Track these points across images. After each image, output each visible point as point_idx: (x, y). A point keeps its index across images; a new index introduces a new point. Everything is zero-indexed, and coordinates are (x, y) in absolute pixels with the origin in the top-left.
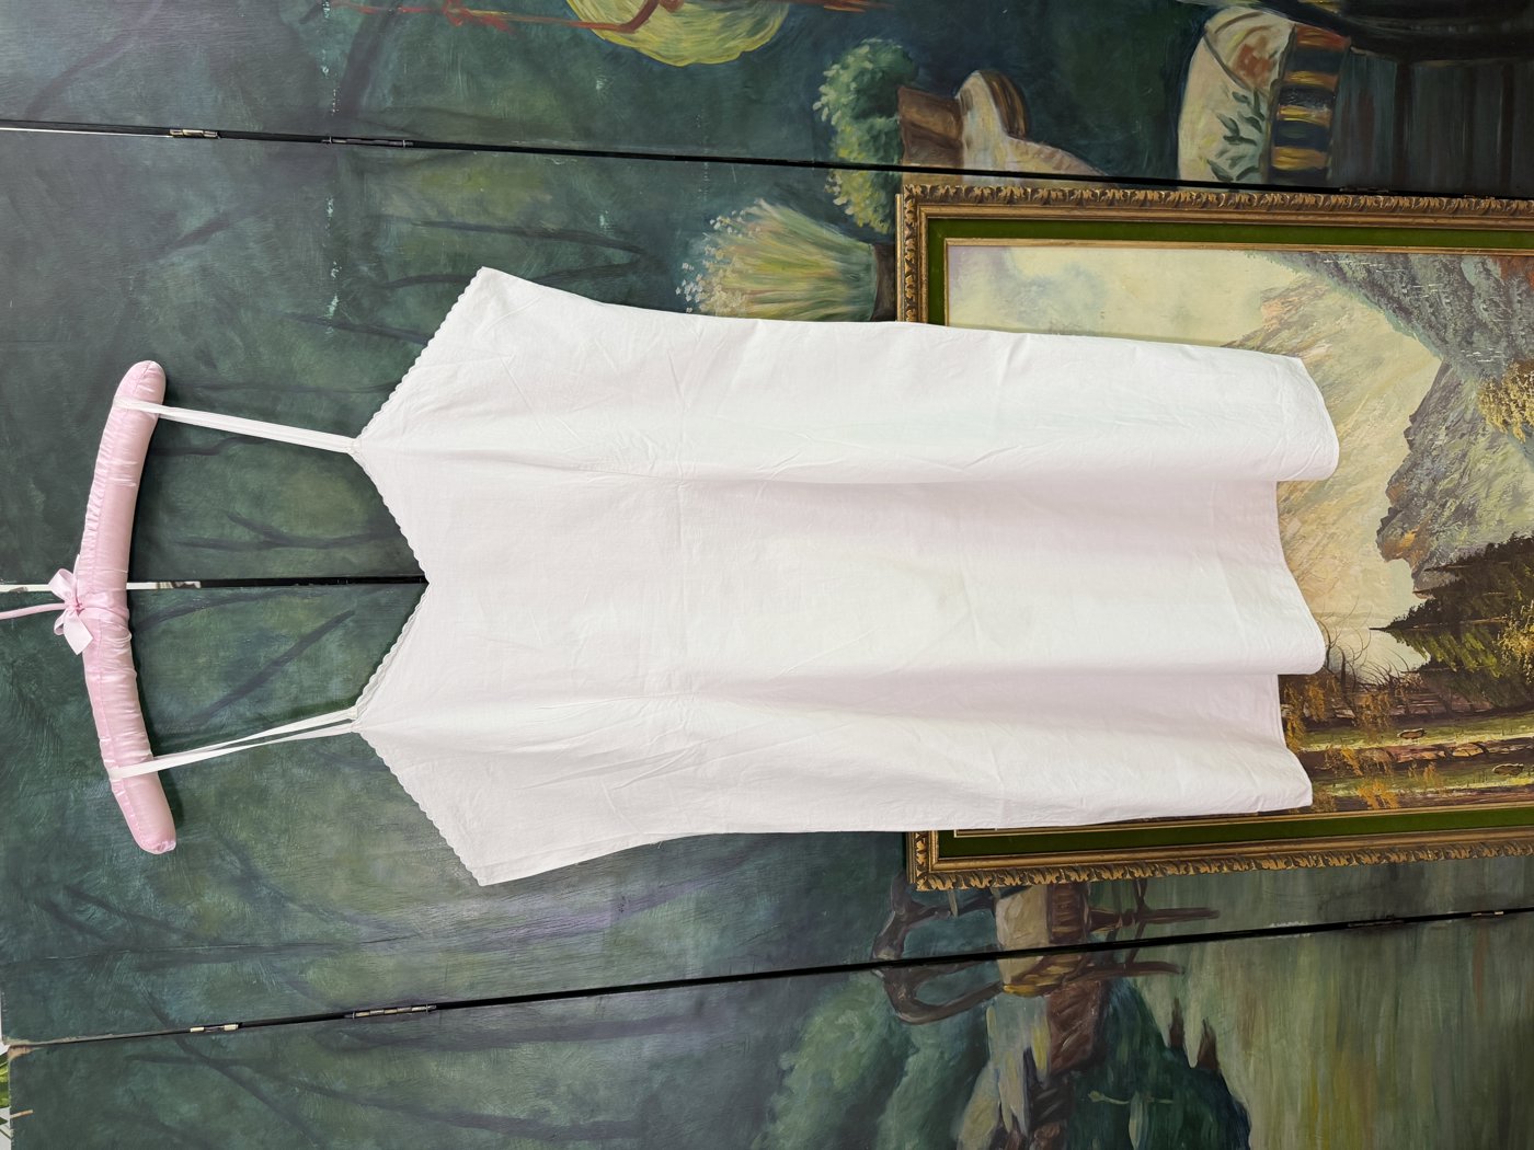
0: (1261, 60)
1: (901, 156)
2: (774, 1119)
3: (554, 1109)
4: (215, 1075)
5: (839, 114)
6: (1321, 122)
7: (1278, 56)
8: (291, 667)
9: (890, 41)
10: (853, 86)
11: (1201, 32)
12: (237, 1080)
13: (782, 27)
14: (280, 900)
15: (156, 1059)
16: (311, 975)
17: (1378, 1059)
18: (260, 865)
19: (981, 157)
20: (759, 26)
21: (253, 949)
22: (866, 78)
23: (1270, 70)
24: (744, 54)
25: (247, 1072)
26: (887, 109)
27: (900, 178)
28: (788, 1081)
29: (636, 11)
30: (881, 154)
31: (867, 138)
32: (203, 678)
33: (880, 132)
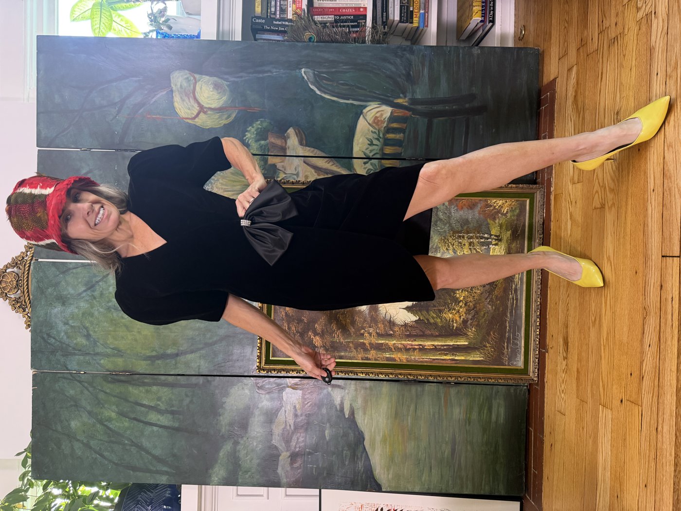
0: (381, 120)
1: (268, 152)
2: (220, 416)
3: (161, 405)
4: (78, 384)
5: (251, 140)
6: (400, 138)
7: (386, 119)
8: (101, 283)
9: (266, 120)
10: (255, 132)
11: (361, 113)
12: (84, 386)
13: (235, 117)
14: (95, 342)
15: (65, 378)
16: (102, 362)
17: (409, 424)
18: (91, 333)
19: (292, 151)
20: (229, 116)
21: (89, 354)
22: (259, 130)
23: (384, 123)
24: (225, 124)
25: (86, 385)
26: (265, 139)
27: (268, 158)
28: (224, 406)
29: (195, 114)
30: (263, 151)
31: (259, 147)
32: (80, 285)
33: (262, 145)
